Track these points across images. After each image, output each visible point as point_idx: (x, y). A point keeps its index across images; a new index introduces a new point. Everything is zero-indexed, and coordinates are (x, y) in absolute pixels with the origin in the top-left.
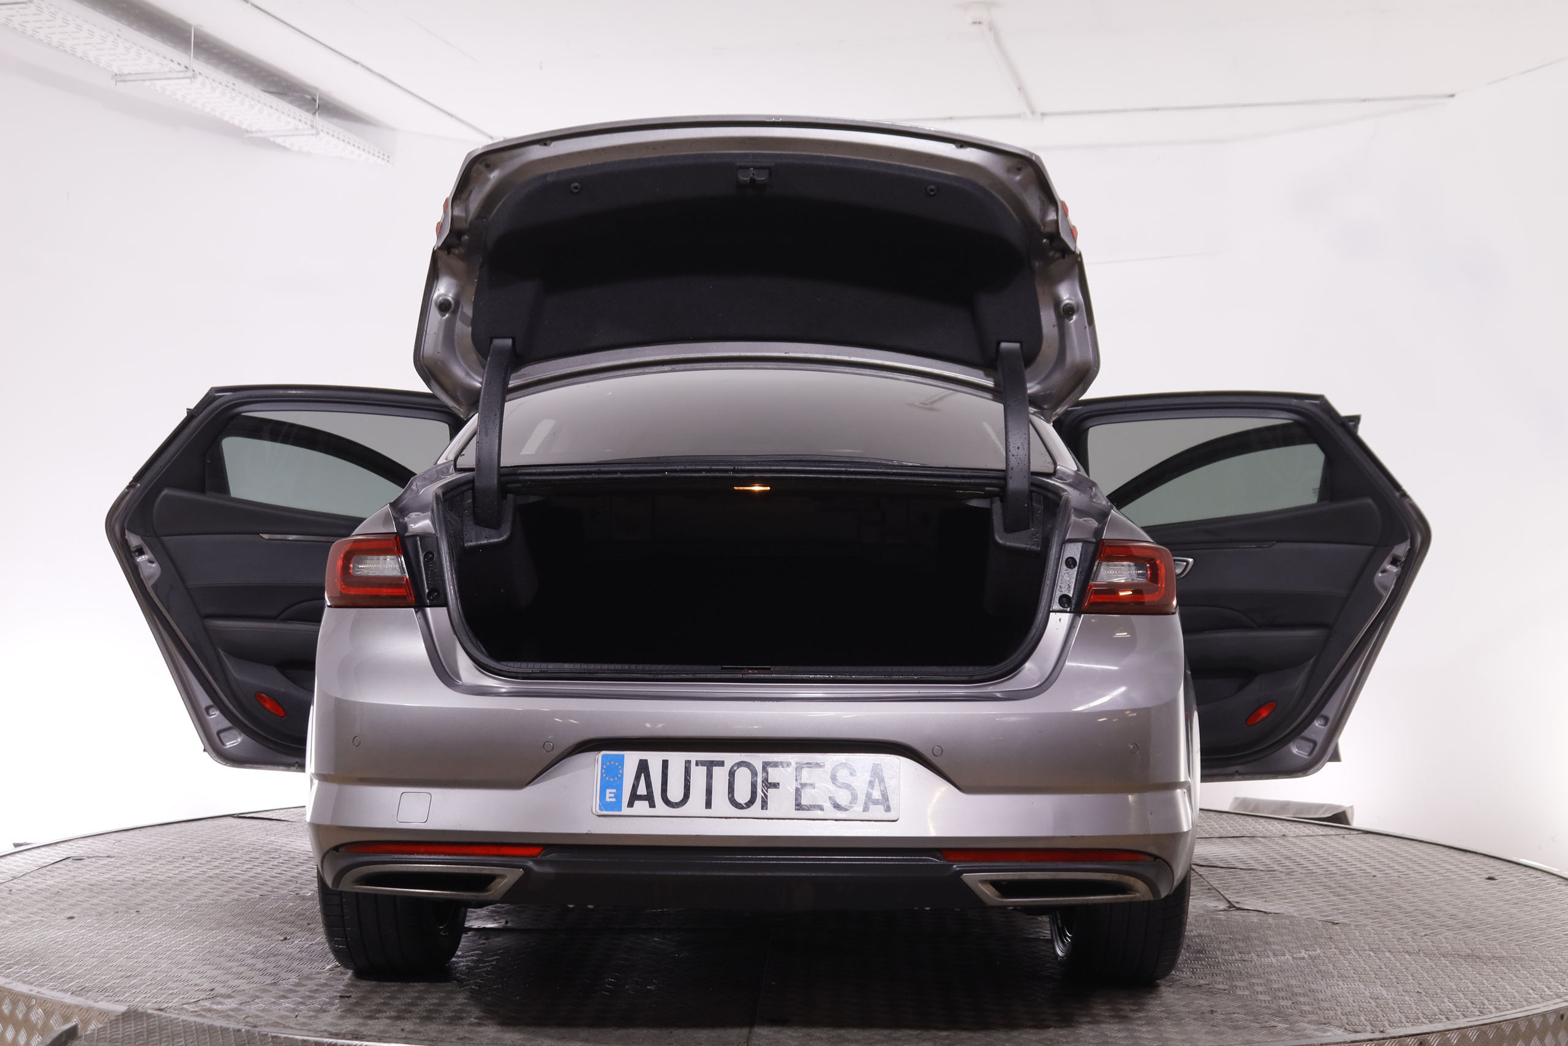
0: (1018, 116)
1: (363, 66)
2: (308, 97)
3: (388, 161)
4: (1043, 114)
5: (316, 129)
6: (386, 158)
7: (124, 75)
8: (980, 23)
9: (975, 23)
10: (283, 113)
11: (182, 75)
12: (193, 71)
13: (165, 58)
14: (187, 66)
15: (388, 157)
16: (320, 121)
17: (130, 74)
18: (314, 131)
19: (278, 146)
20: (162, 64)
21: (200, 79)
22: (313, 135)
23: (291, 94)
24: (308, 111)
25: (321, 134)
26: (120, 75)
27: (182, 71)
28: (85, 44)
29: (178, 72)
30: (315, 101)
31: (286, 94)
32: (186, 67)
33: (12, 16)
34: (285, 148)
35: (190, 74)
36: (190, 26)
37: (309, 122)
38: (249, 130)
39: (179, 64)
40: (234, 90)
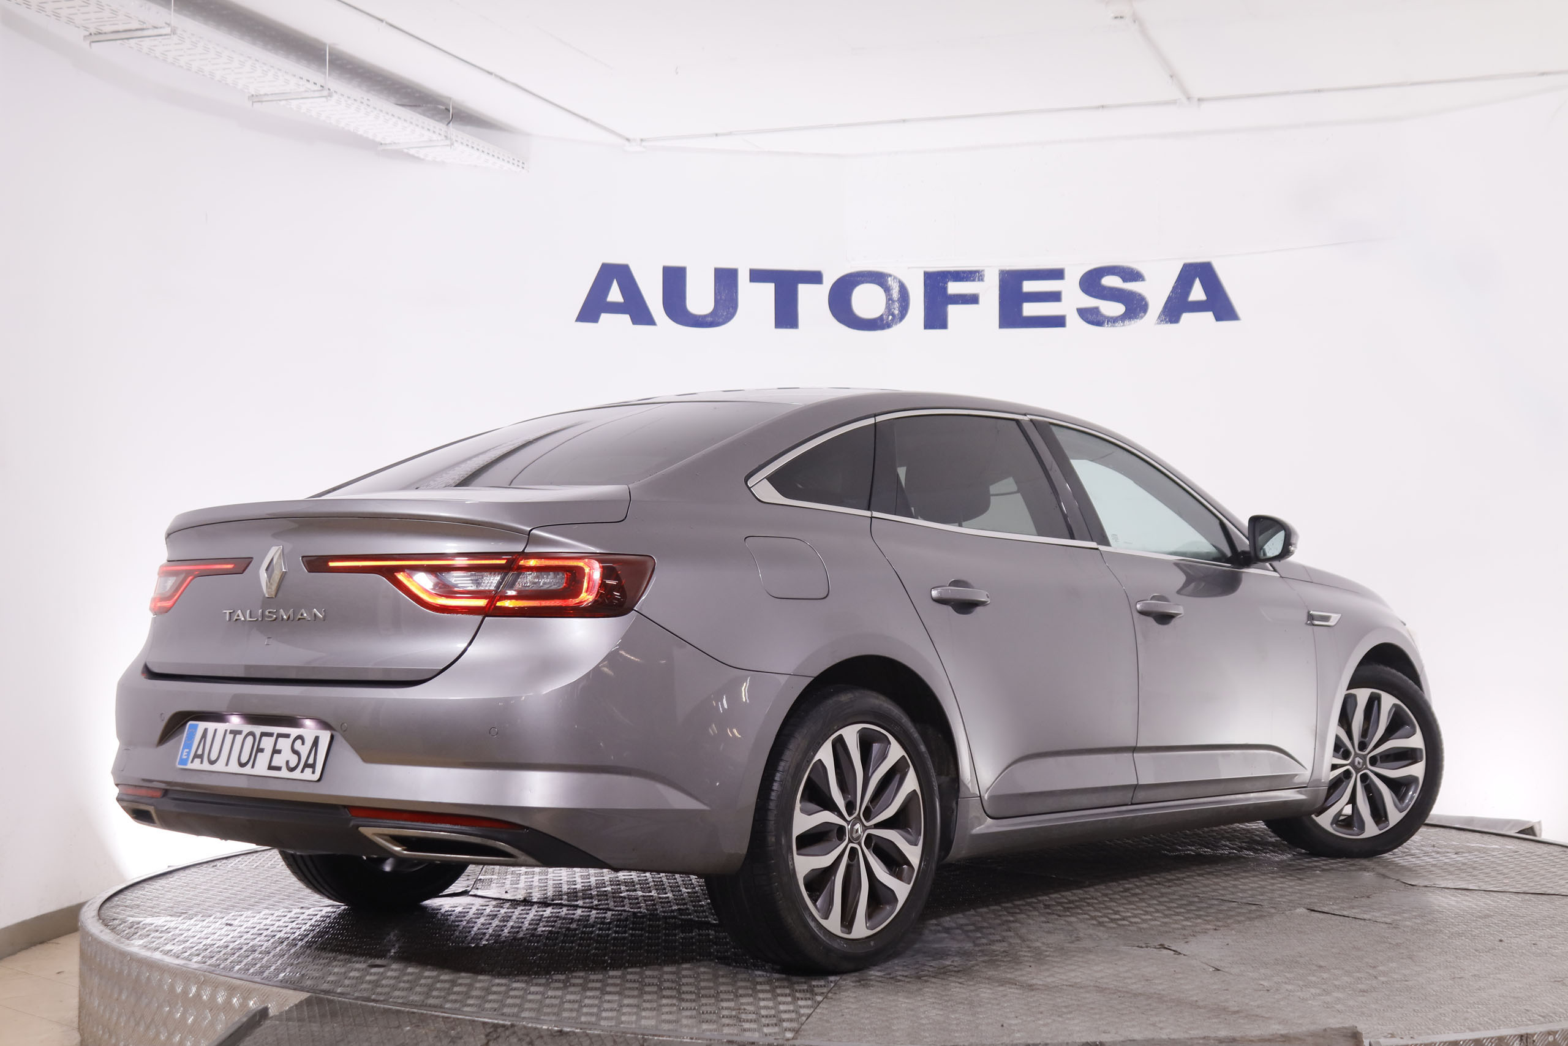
0: (1174, 102)
1: (496, 76)
2: (441, 107)
3: (523, 168)
4: (1199, 100)
5: (451, 139)
6: (520, 164)
7: (260, 95)
8: (1121, 17)
9: (1116, 18)
10: (417, 125)
11: (317, 94)
12: (329, 89)
13: (301, 78)
14: (323, 85)
15: (523, 163)
16: (454, 130)
17: (266, 95)
18: (448, 142)
19: (413, 157)
20: (299, 85)
21: (335, 97)
22: (448, 145)
23: (424, 105)
24: (440, 120)
25: (456, 144)
26: (257, 96)
27: (318, 91)
28: (224, 69)
29: (314, 91)
30: (449, 111)
31: (419, 106)
32: (321, 86)
33: (155, 46)
34: (418, 158)
35: (325, 93)
36: (325, 44)
37: (443, 133)
38: (383, 142)
39: (315, 83)
40: (368, 105)
